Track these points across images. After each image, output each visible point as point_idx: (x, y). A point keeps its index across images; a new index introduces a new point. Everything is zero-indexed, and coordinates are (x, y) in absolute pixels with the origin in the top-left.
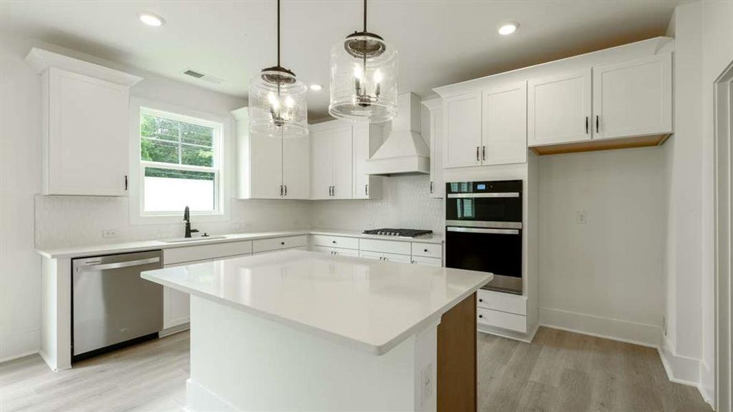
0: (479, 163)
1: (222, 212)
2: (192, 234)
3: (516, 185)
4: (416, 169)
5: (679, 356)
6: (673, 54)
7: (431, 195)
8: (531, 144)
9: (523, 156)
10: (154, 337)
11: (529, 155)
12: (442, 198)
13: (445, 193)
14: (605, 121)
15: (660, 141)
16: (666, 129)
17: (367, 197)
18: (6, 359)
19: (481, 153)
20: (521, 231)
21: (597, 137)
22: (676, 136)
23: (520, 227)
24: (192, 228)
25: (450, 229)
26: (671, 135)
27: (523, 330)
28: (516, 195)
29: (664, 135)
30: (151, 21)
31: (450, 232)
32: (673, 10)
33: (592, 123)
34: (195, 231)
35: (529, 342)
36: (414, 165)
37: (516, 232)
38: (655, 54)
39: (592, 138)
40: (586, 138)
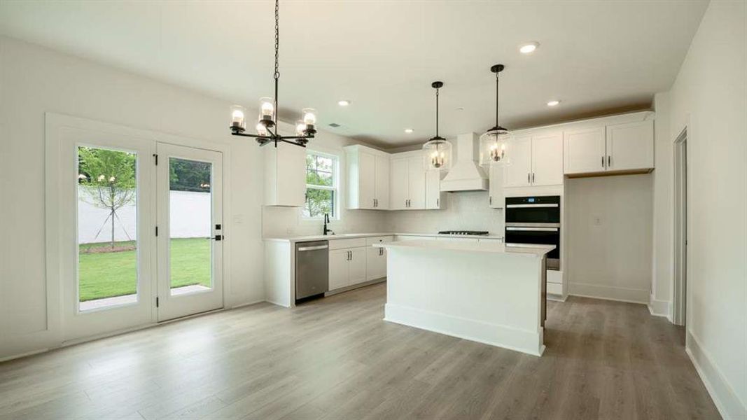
0: (530, 184)
1: (339, 218)
2: (328, 233)
3: (556, 199)
4: (481, 188)
5: (658, 300)
6: (654, 121)
7: (490, 206)
8: (566, 172)
9: (561, 180)
10: (321, 296)
11: (565, 179)
12: (502, 209)
13: (504, 204)
14: (614, 160)
15: (649, 171)
16: (651, 166)
17: (438, 208)
18: (248, 304)
19: (531, 178)
20: (559, 229)
21: (609, 169)
22: (656, 170)
23: (558, 226)
24: (328, 228)
25: (508, 229)
26: (654, 169)
27: (560, 293)
28: (556, 205)
29: (650, 169)
30: (343, 104)
31: (509, 231)
32: (653, 96)
33: (606, 160)
34: (329, 231)
35: (563, 301)
36: (479, 185)
37: (556, 230)
38: (644, 120)
39: (606, 169)
40: (602, 170)
